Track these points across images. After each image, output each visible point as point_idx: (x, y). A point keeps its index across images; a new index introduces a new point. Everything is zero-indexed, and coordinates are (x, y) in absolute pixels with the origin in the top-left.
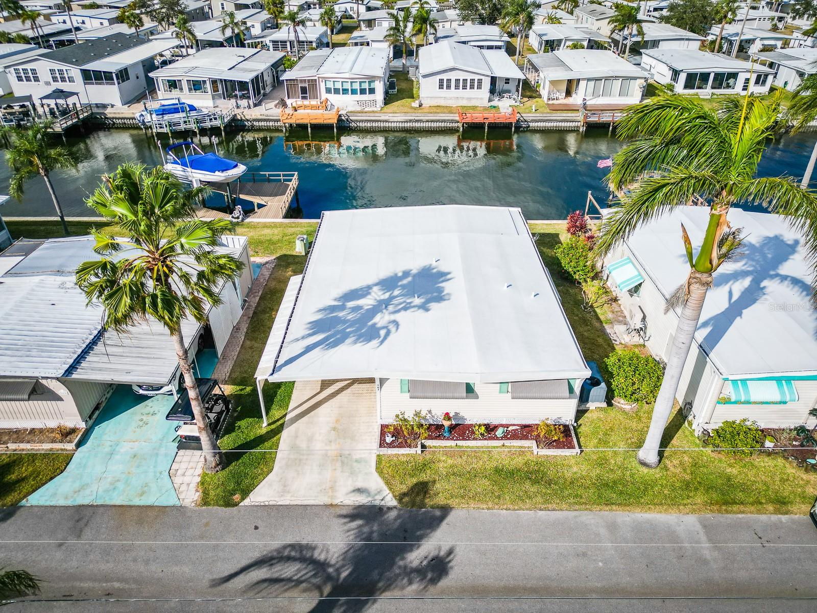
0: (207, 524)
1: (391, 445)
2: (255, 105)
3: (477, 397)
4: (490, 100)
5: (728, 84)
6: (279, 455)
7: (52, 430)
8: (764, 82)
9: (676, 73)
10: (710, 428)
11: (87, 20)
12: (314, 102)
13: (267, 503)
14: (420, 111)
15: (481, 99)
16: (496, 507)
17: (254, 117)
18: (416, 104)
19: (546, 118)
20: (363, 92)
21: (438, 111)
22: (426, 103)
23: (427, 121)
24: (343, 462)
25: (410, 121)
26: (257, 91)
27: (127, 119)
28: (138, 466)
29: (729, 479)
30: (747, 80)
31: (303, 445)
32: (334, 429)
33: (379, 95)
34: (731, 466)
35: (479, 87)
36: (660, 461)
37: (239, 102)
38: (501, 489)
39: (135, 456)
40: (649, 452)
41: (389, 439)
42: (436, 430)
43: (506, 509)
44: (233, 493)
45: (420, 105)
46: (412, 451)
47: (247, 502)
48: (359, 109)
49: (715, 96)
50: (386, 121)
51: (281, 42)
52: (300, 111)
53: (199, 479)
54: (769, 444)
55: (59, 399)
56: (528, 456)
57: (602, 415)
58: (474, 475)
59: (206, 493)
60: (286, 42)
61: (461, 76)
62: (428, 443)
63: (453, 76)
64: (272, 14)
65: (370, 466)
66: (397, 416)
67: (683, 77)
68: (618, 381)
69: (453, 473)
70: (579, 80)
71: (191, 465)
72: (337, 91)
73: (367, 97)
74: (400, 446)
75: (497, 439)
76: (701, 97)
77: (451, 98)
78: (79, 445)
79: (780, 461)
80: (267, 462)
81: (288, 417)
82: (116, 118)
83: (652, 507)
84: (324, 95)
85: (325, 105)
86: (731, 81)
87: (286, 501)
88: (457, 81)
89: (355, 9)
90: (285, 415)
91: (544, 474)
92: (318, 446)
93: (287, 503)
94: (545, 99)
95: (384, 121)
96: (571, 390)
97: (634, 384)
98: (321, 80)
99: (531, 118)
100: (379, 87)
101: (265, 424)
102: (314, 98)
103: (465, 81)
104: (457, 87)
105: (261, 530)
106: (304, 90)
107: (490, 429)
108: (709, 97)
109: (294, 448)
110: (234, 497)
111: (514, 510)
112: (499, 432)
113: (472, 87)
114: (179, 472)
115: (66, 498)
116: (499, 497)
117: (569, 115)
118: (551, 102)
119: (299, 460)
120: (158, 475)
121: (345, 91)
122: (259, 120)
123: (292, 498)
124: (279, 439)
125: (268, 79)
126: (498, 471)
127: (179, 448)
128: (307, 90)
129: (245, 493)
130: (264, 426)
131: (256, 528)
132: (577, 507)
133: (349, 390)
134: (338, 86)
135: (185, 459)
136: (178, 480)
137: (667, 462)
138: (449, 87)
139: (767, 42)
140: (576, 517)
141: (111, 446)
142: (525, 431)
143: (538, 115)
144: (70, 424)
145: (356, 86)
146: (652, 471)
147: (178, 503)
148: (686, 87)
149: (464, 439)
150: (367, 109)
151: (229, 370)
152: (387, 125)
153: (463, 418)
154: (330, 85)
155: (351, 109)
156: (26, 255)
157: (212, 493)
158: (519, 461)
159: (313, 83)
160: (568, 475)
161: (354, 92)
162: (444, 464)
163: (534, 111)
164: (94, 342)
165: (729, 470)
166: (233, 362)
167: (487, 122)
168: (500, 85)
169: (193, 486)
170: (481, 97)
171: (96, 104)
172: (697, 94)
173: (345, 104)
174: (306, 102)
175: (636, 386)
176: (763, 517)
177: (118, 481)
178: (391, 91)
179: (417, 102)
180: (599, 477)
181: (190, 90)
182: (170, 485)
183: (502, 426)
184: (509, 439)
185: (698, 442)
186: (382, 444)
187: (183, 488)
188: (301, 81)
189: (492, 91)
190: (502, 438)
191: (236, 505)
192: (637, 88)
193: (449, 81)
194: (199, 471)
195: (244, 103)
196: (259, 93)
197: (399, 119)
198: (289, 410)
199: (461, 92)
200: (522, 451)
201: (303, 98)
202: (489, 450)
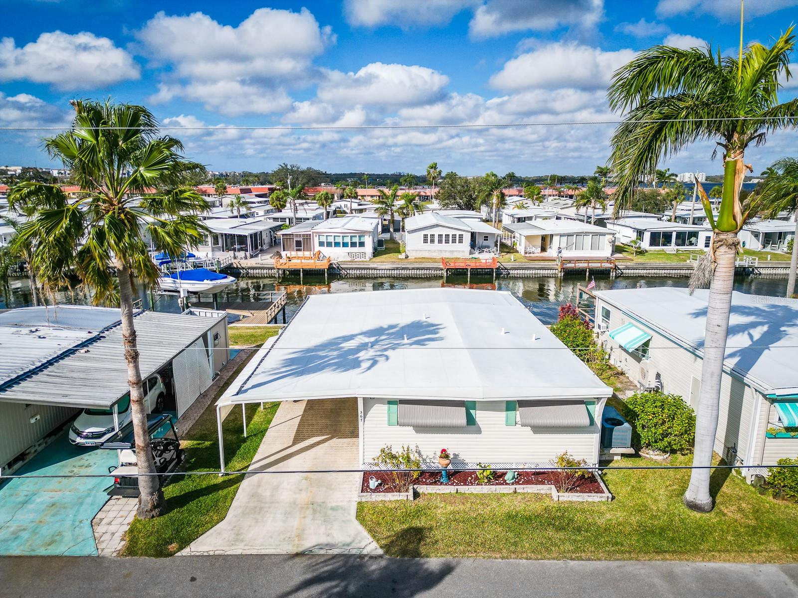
0: (128, 575)
1: (376, 490)
2: (252, 257)
3: (479, 431)
4: (471, 253)
5: (691, 242)
6: (235, 503)
9: (640, 233)
10: (760, 473)
12: (307, 254)
13: (211, 553)
14: (406, 261)
15: (463, 251)
16: (513, 556)
17: (249, 265)
18: (403, 256)
19: (525, 266)
20: (353, 244)
21: (423, 261)
22: (412, 256)
23: (413, 269)
24: (315, 511)
25: (397, 269)
26: (255, 246)
28: (54, 515)
32: (306, 478)
33: (369, 248)
35: (461, 241)
36: (713, 505)
37: (237, 253)
38: (518, 535)
39: (53, 505)
41: (373, 485)
42: (430, 475)
43: (527, 559)
44: (168, 542)
45: (407, 257)
46: (401, 496)
47: (185, 552)
48: (349, 259)
49: (680, 252)
50: (375, 269)
51: (281, 219)
52: (294, 261)
53: (127, 528)
56: (547, 502)
58: (480, 522)
59: (133, 542)
60: (285, 219)
61: (444, 232)
62: (422, 489)
63: (436, 232)
64: (275, 206)
65: (349, 514)
66: (383, 451)
67: (647, 236)
69: (453, 519)
70: (552, 236)
71: (121, 513)
72: (329, 244)
73: (357, 249)
74: (387, 491)
75: (507, 484)
76: (667, 252)
77: (435, 251)
80: (220, 512)
81: (250, 468)
83: (716, 554)
84: (317, 248)
85: (318, 256)
86: (693, 239)
87: (238, 550)
88: (440, 236)
89: (349, 205)
90: (248, 467)
91: (571, 520)
92: (286, 495)
93: (239, 552)
94: (523, 253)
95: (372, 269)
96: (591, 420)
98: (315, 234)
99: (510, 267)
100: (369, 242)
102: (308, 250)
103: (447, 236)
104: (440, 241)
105: (198, 582)
106: (298, 244)
107: (497, 473)
108: (675, 252)
109: (254, 495)
110: (170, 547)
111: (537, 559)
112: (509, 477)
113: (454, 241)
114: (104, 522)
116: (515, 544)
117: (547, 264)
118: (528, 255)
119: (258, 509)
120: (77, 523)
121: (337, 244)
122: (254, 268)
123: (246, 547)
124: (238, 488)
125: (266, 238)
126: (509, 516)
128: (302, 243)
129: (185, 542)
130: (219, 476)
131: (193, 579)
132: (619, 556)
133: (326, 444)
134: (331, 239)
135: (115, 508)
136: (99, 530)
137: (722, 508)
138: (432, 241)
140: (619, 567)
141: (27, 496)
142: (538, 476)
143: (517, 264)
145: (347, 240)
146: (706, 516)
147: (95, 554)
148: (651, 244)
149: (465, 484)
150: (357, 259)
151: (188, 428)
152: (375, 272)
153: (463, 463)
154: (323, 239)
155: (340, 259)
157: (142, 542)
158: (537, 507)
159: (308, 238)
160: (601, 522)
161: (345, 245)
162: (442, 511)
163: (513, 260)
166: (194, 422)
167: (469, 268)
168: (480, 241)
169: (118, 535)
172: (663, 251)
173: (337, 255)
174: (300, 254)
177: (24, 530)
178: (379, 247)
179: (404, 254)
180: (640, 525)
182: (90, 534)
183: (512, 470)
184: (520, 484)
185: (753, 489)
186: (365, 488)
187: (106, 537)
188: (297, 236)
189: (473, 245)
190: (513, 484)
191: (171, 554)
193: (432, 236)
194: (130, 519)
195: (241, 254)
196: (256, 248)
197: (387, 267)
198: (253, 462)
199: (443, 246)
200: (538, 497)
201: (297, 250)
202: (499, 497)
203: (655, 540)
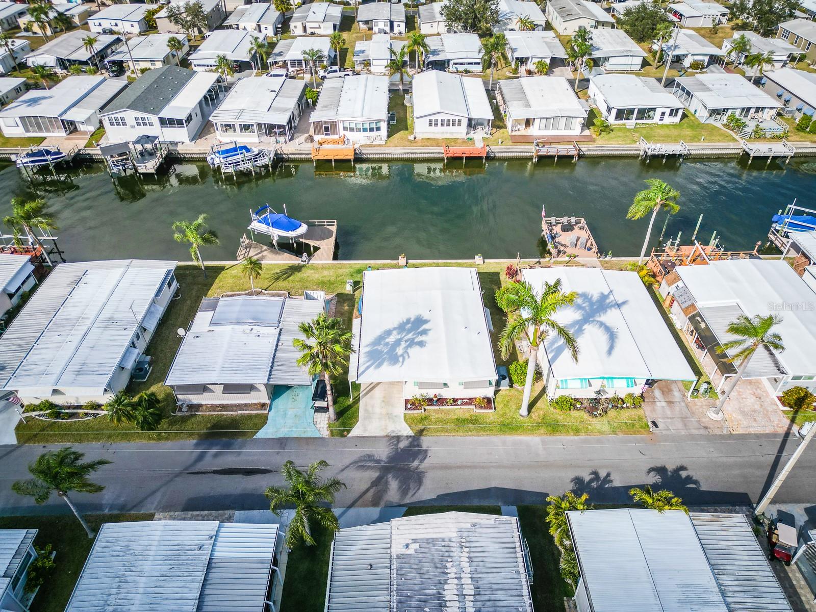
0: (335, 444)
1: (410, 409)
2: (290, 140)
3: (449, 388)
4: (468, 133)
5: (649, 115)
6: (360, 414)
7: (255, 404)
8: (676, 115)
9: (609, 110)
10: (554, 398)
11: (119, 22)
12: (335, 137)
13: (359, 435)
14: (414, 144)
15: (461, 133)
16: (456, 435)
17: (290, 152)
20: (371, 130)
21: (428, 144)
22: (419, 137)
23: (421, 153)
24: (389, 418)
25: (408, 153)
27: (195, 154)
28: (299, 420)
29: (558, 422)
30: (663, 113)
31: (370, 409)
32: (383, 401)
33: (384, 131)
34: (560, 416)
35: (459, 124)
36: (528, 414)
38: (459, 427)
39: (296, 416)
40: (524, 411)
41: (409, 406)
42: (430, 401)
43: (460, 436)
44: (343, 431)
45: (415, 138)
46: (420, 411)
47: (350, 435)
48: (369, 142)
49: (638, 126)
50: (388, 153)
51: (297, 60)
52: (325, 146)
53: (327, 426)
54: (578, 406)
55: (260, 391)
56: (472, 413)
57: (507, 392)
58: (447, 422)
59: (332, 431)
60: (301, 60)
61: (446, 117)
62: (426, 408)
63: (439, 118)
64: (279, 10)
65: (401, 419)
66: (413, 396)
67: (614, 112)
68: (514, 378)
69: (439, 421)
70: (534, 119)
71: (322, 419)
72: (352, 130)
73: (375, 133)
74: (414, 409)
75: (458, 405)
76: (628, 127)
77: (438, 133)
78: (269, 411)
79: (583, 412)
80: (355, 417)
81: (361, 395)
82: (187, 154)
83: (522, 434)
84: (342, 132)
85: (344, 141)
86: (651, 113)
88: (443, 120)
91: (478, 421)
92: (378, 410)
93: (367, 435)
94: (510, 130)
96: (490, 383)
97: (521, 379)
98: (340, 121)
99: (498, 151)
100: (384, 126)
101: (351, 400)
102: (334, 134)
103: (448, 120)
104: (442, 125)
105: (358, 447)
106: (327, 129)
107: (455, 400)
108: (633, 127)
109: (366, 410)
110: (344, 433)
111: (464, 436)
112: (459, 402)
113: (454, 125)
114: (318, 423)
115: (272, 435)
116: (458, 431)
117: (527, 147)
118: (514, 134)
119: (368, 417)
120: (309, 424)
121: (359, 130)
122: (294, 154)
123: (369, 433)
124: (359, 406)
126: (458, 420)
127: (315, 412)
128: (328, 128)
129: (349, 431)
131: (356, 445)
132: (490, 435)
134: (353, 126)
135: (319, 416)
136: (318, 426)
137: (532, 416)
138: (436, 125)
139: (697, 58)
140: (489, 439)
141: (283, 411)
142: (470, 401)
143: (503, 147)
144: (263, 402)
145: (367, 126)
146: (525, 419)
147: (321, 436)
148: (616, 119)
149: (443, 406)
150: (375, 143)
152: (390, 156)
153: (442, 396)
154: (347, 125)
155: (363, 143)
156: (214, 310)
157: (334, 431)
158: (467, 415)
159: (334, 124)
160: (488, 421)
161: (365, 130)
162: (434, 416)
163: (500, 143)
164: (272, 365)
165: (559, 417)
167: (464, 156)
169: (325, 429)
170: (461, 131)
171: (170, 142)
172: (624, 125)
173: (358, 140)
174: (329, 138)
175: (523, 380)
176: (568, 437)
177: (292, 427)
178: (392, 122)
179: (413, 136)
180: (501, 422)
181: (241, 130)
182: (315, 429)
183: (461, 399)
184: (463, 405)
185: (548, 404)
186: (406, 408)
187: (322, 429)
188: (325, 122)
189: (469, 127)
190: (460, 405)
191: (345, 436)
192: (578, 124)
193: (436, 120)
194: (327, 422)
195: (281, 139)
197: (400, 152)
198: (360, 392)
199: (445, 128)
200: (469, 410)
201: (326, 134)
202: (454, 410)
203: (504, 429)
